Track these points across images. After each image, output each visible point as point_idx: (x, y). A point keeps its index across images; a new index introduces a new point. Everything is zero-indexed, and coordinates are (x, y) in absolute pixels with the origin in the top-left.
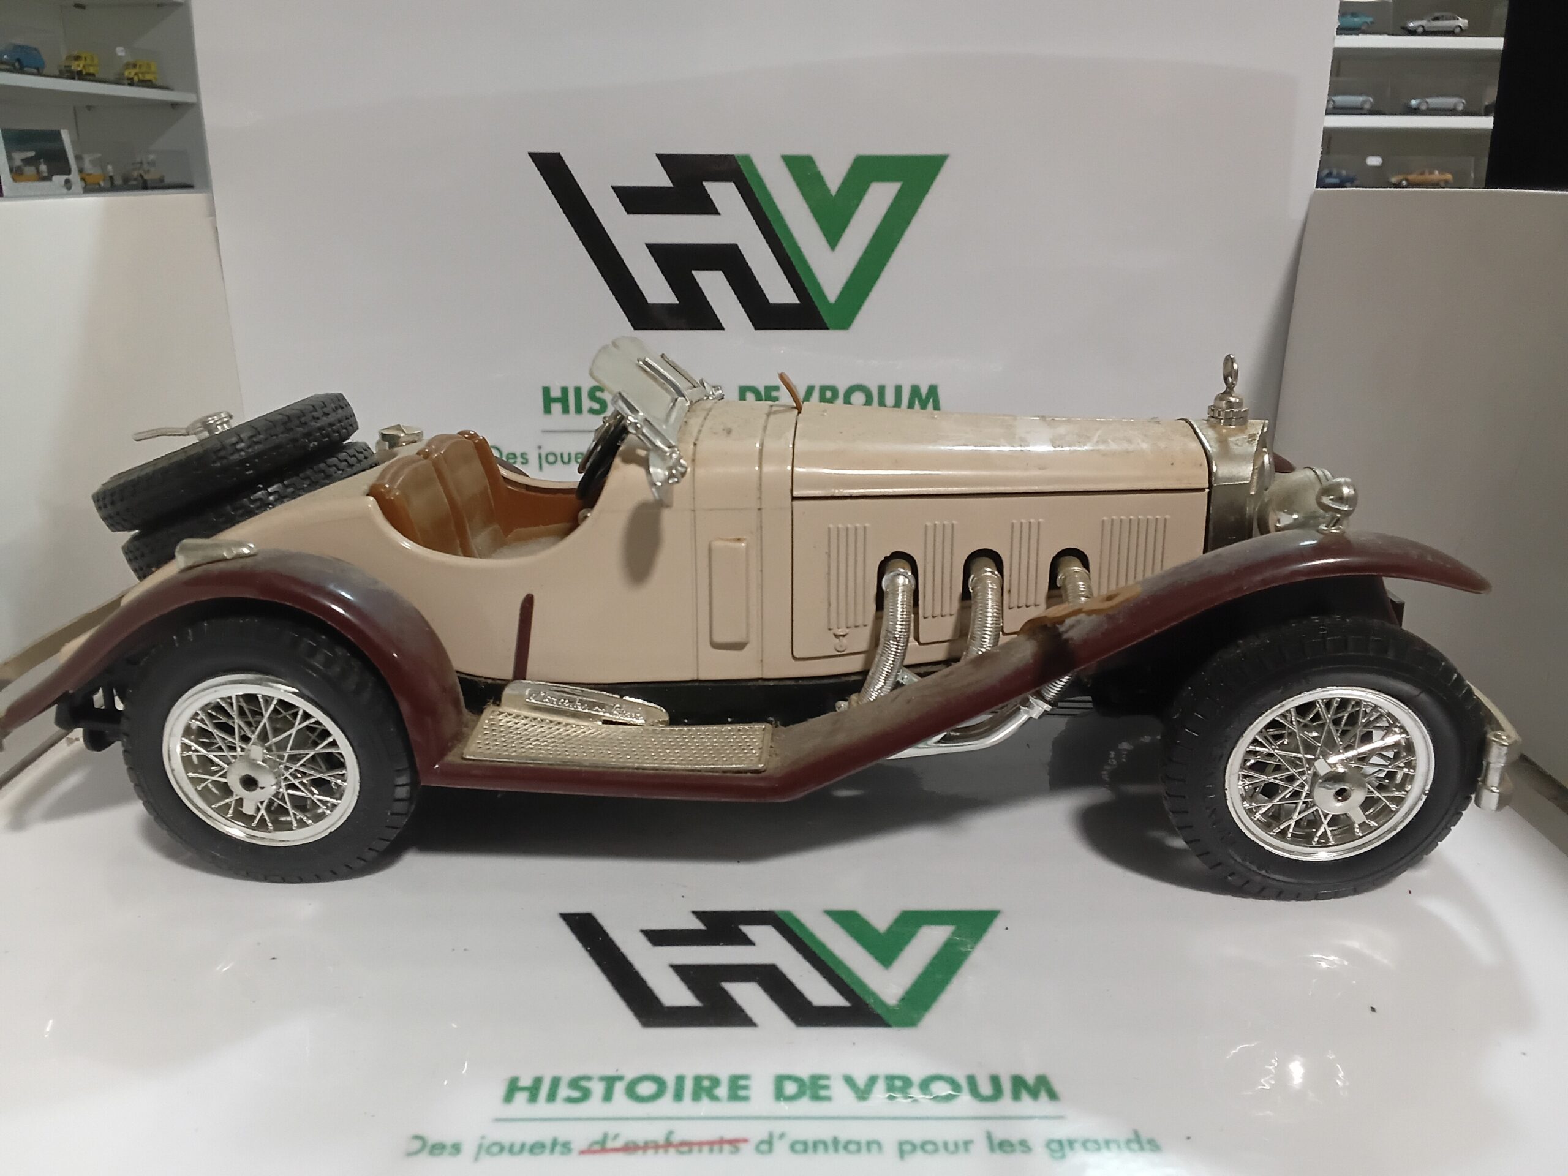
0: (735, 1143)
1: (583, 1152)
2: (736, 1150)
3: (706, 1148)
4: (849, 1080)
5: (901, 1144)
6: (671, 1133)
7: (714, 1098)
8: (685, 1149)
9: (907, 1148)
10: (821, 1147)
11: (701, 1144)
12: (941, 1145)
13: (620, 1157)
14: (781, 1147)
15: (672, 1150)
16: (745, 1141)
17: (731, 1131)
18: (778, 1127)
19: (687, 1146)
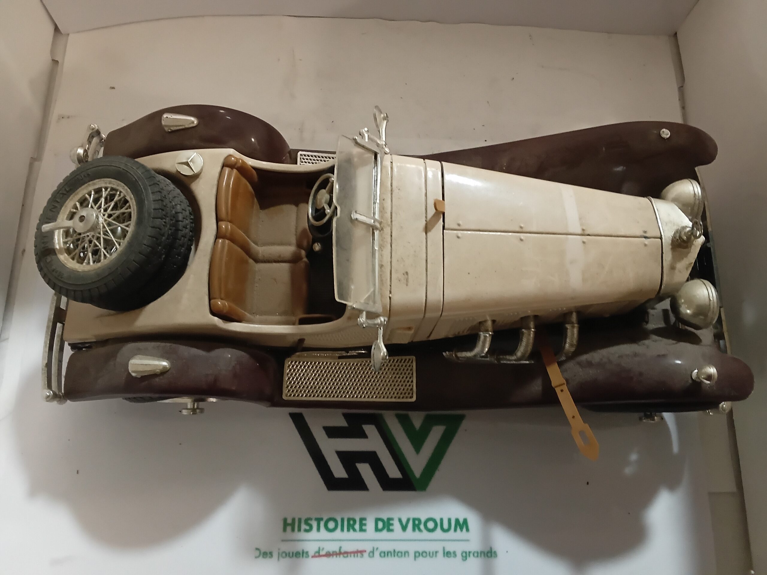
0: (361, 552)
1: (312, 557)
2: (362, 556)
3: (352, 555)
4: (400, 520)
5: (415, 553)
6: (340, 548)
7: (354, 530)
8: (345, 555)
9: (417, 554)
10: (389, 554)
11: (351, 553)
12: (428, 553)
13: (325, 559)
14: (377, 554)
15: (341, 556)
16: (365, 551)
17: (360, 546)
18: (376, 544)
19: (346, 554)
